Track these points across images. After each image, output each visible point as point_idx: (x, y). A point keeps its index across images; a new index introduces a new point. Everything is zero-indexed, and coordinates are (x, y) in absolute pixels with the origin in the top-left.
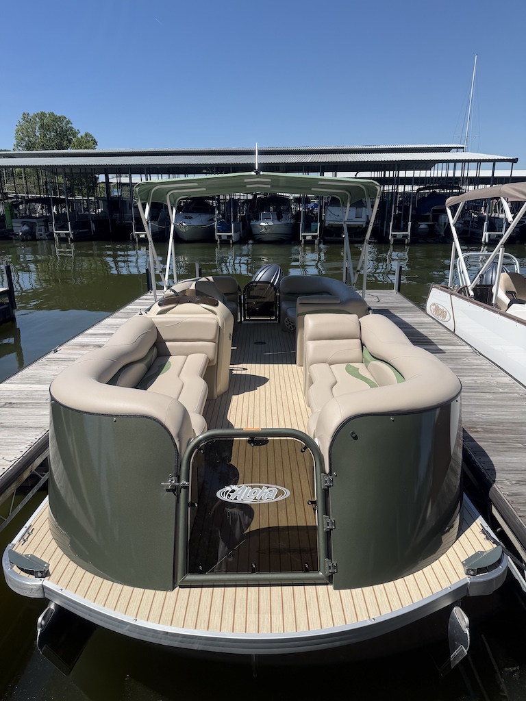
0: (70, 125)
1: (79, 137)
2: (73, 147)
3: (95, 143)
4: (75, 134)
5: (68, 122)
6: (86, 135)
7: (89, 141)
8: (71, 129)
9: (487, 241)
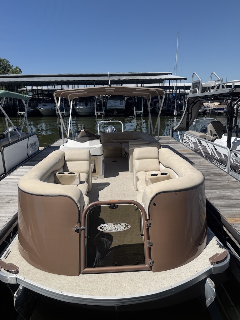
0: (9, 63)
1: (13, 69)
2: (10, 73)
3: (21, 71)
4: (11, 67)
5: (8, 62)
6: (16, 68)
7: (18, 70)
8: (9, 65)
9: (176, 114)
